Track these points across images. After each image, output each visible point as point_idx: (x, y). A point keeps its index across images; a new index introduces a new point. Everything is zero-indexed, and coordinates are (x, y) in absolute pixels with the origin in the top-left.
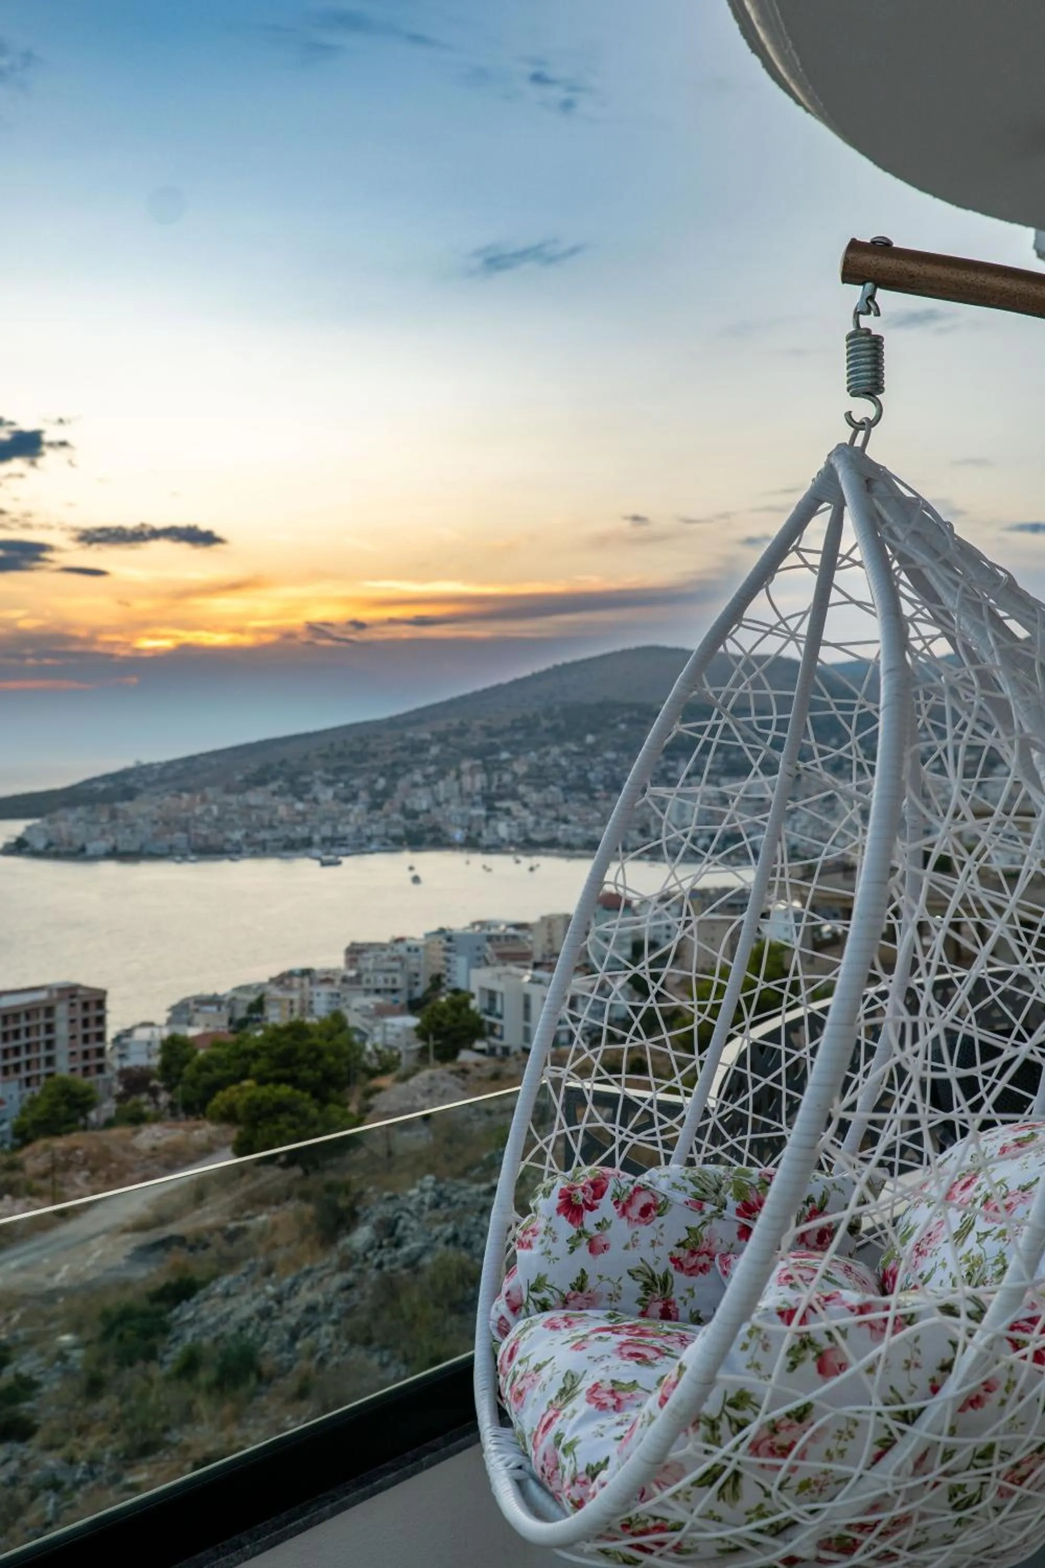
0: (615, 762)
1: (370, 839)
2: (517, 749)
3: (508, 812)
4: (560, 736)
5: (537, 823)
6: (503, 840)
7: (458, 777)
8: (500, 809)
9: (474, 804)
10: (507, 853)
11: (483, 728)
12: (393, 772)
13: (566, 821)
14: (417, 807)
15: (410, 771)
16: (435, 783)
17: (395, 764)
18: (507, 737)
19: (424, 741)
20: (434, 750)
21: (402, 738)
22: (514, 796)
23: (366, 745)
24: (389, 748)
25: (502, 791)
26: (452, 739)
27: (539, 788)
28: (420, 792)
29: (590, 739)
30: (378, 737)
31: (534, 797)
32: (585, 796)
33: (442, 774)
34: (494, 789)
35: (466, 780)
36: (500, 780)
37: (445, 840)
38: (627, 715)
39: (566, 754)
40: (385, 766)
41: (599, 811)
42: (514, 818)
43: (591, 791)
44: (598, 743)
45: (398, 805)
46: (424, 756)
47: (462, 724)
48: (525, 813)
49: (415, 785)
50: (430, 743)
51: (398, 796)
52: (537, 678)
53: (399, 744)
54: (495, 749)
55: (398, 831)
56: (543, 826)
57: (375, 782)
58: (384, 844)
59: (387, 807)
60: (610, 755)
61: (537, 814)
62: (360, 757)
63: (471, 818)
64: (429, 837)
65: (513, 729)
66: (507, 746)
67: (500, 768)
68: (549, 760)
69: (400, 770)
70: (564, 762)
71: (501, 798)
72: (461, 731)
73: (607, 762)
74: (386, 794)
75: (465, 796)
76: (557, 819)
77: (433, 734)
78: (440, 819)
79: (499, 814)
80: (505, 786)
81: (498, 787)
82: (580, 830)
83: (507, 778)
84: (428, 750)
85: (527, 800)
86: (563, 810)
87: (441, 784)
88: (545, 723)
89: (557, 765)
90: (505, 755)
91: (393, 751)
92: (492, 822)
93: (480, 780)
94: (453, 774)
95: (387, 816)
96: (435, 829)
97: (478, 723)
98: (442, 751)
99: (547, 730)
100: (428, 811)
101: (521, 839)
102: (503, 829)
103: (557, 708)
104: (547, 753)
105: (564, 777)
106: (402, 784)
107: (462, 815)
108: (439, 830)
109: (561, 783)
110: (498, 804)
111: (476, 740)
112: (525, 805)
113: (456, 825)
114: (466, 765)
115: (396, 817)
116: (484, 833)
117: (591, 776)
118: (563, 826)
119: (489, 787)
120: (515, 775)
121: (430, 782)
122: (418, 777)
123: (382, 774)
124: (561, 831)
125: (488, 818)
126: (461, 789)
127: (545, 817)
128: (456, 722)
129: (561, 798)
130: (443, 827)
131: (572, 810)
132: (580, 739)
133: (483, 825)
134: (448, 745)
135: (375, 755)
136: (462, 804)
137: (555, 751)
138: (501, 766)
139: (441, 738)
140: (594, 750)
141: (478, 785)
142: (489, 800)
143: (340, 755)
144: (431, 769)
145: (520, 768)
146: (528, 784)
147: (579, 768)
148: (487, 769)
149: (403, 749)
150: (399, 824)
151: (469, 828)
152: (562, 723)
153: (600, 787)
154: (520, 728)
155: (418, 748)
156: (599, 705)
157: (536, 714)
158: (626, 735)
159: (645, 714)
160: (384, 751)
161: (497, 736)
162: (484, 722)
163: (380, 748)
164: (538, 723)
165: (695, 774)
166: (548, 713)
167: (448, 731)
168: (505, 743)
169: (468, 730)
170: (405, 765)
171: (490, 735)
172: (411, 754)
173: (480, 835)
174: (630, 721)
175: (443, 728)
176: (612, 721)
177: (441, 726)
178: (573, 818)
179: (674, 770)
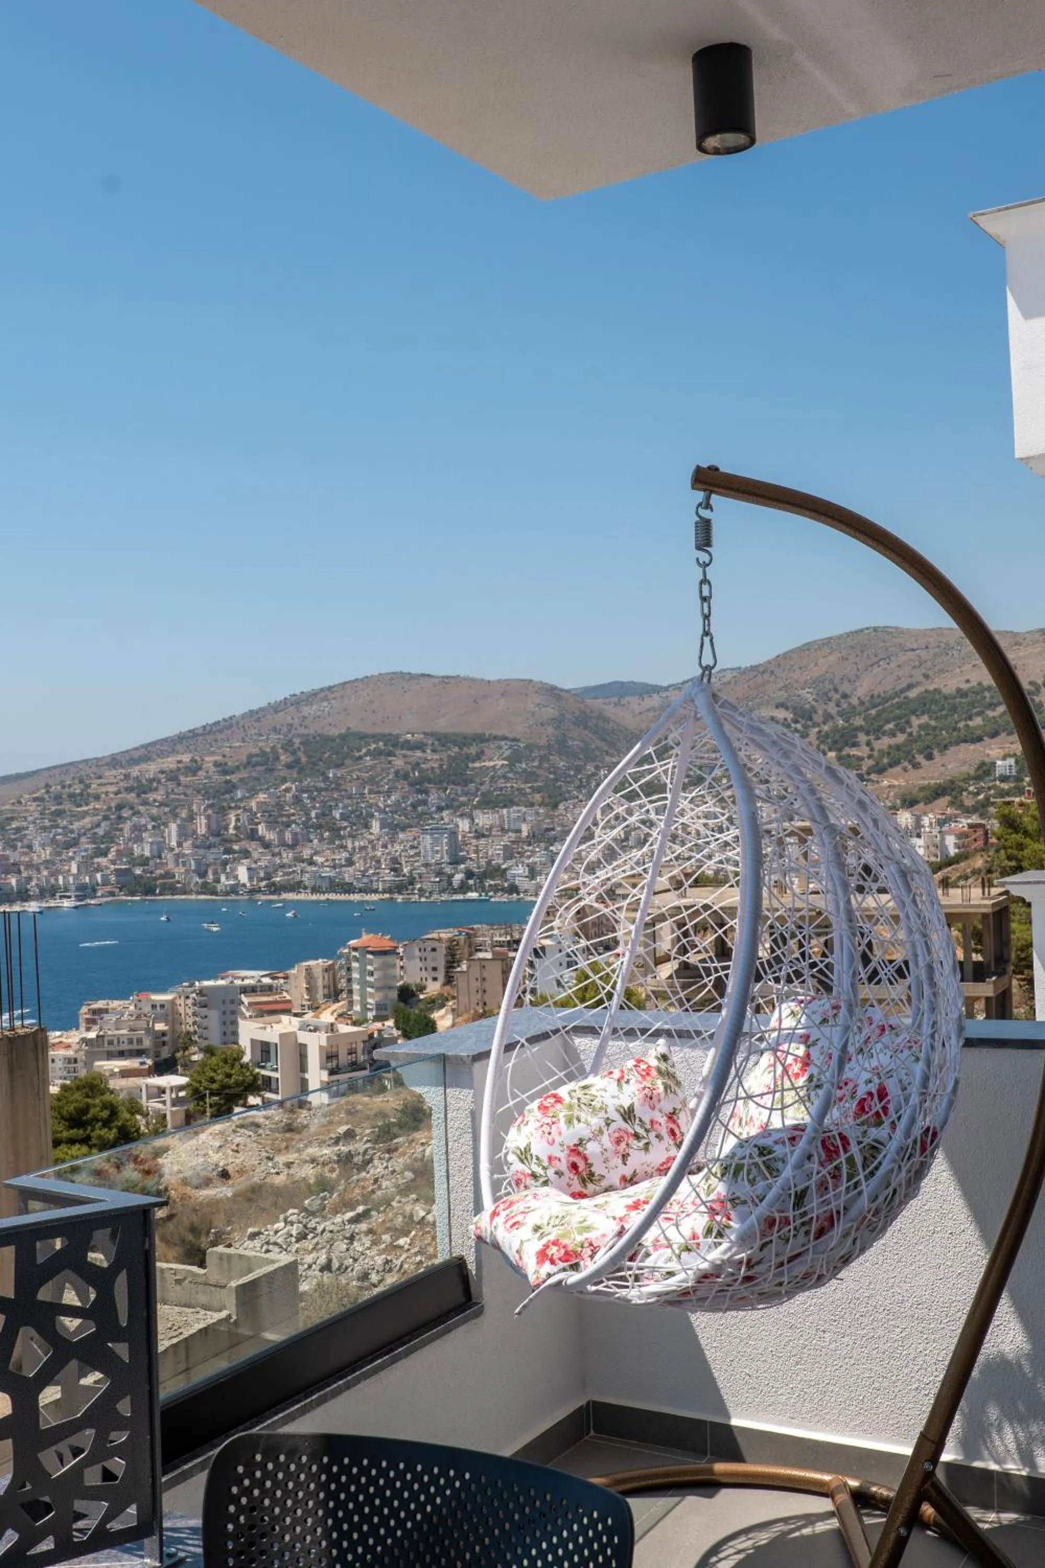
0: (361, 797)
2: (254, 786)
3: (247, 854)
4: (300, 771)
5: (282, 866)
6: (243, 885)
7: (191, 819)
8: (238, 852)
9: (209, 848)
11: (217, 764)
12: (117, 815)
14: (146, 853)
15: (136, 813)
16: (166, 826)
17: (120, 807)
18: (243, 774)
19: (152, 780)
20: (164, 790)
21: (127, 777)
22: (254, 837)
23: (88, 786)
24: (113, 789)
26: (182, 778)
27: (280, 828)
28: (149, 836)
29: (333, 773)
30: (100, 777)
32: (330, 835)
34: (230, 831)
35: (200, 821)
36: (237, 820)
38: (374, 746)
41: (345, 848)
42: (254, 861)
43: (336, 831)
44: (342, 777)
45: (125, 851)
46: (152, 797)
47: (193, 760)
48: (266, 855)
49: (144, 829)
50: (159, 782)
51: (124, 840)
52: (272, 708)
53: (123, 784)
54: (230, 787)
56: (287, 869)
60: (357, 790)
61: (280, 855)
62: (80, 799)
63: (207, 863)
65: (249, 763)
66: (243, 783)
67: (237, 808)
68: (290, 797)
69: (126, 813)
70: (306, 798)
71: (239, 840)
72: (194, 768)
73: (353, 797)
74: (110, 839)
75: (200, 839)
76: (301, 861)
77: (161, 772)
78: (172, 865)
79: (237, 857)
80: (243, 826)
81: (235, 828)
82: (326, 872)
83: (245, 818)
84: (156, 789)
85: (267, 840)
86: (308, 851)
87: (172, 827)
88: (285, 758)
89: (299, 802)
90: (241, 794)
91: (116, 794)
92: (230, 867)
94: (185, 815)
95: (113, 864)
96: (168, 876)
97: (211, 759)
98: (172, 790)
99: (289, 766)
100: (159, 857)
101: (262, 884)
102: (242, 874)
103: (297, 741)
104: (288, 790)
105: (307, 815)
106: (128, 828)
107: (197, 860)
108: (172, 877)
110: (236, 847)
111: (211, 778)
112: (266, 847)
113: (190, 872)
116: (222, 879)
117: (337, 813)
119: (225, 828)
121: (159, 824)
122: (146, 820)
123: (105, 819)
124: (305, 874)
125: (225, 863)
126: (194, 832)
127: (287, 859)
128: (186, 758)
129: (305, 838)
130: (176, 873)
131: (317, 850)
132: (322, 773)
133: (220, 870)
134: (179, 785)
135: (97, 798)
136: (197, 847)
137: (297, 787)
139: (173, 776)
140: (339, 785)
141: (213, 827)
142: (226, 843)
143: (58, 799)
144: (161, 811)
146: (268, 824)
147: (323, 804)
149: (129, 790)
151: (205, 874)
152: (303, 757)
153: (346, 824)
154: (258, 764)
155: (143, 788)
156: (343, 737)
157: (273, 748)
158: (373, 767)
159: (393, 743)
160: (107, 793)
161: (233, 773)
162: (218, 758)
163: (103, 789)
164: (277, 758)
165: (447, 807)
166: (287, 745)
167: (179, 769)
168: (241, 780)
169: (200, 768)
170: (132, 808)
171: (225, 772)
172: (138, 796)
173: (218, 881)
174: (376, 754)
175: (173, 766)
176: (357, 755)
177: (169, 763)
178: (319, 859)
179: (425, 802)
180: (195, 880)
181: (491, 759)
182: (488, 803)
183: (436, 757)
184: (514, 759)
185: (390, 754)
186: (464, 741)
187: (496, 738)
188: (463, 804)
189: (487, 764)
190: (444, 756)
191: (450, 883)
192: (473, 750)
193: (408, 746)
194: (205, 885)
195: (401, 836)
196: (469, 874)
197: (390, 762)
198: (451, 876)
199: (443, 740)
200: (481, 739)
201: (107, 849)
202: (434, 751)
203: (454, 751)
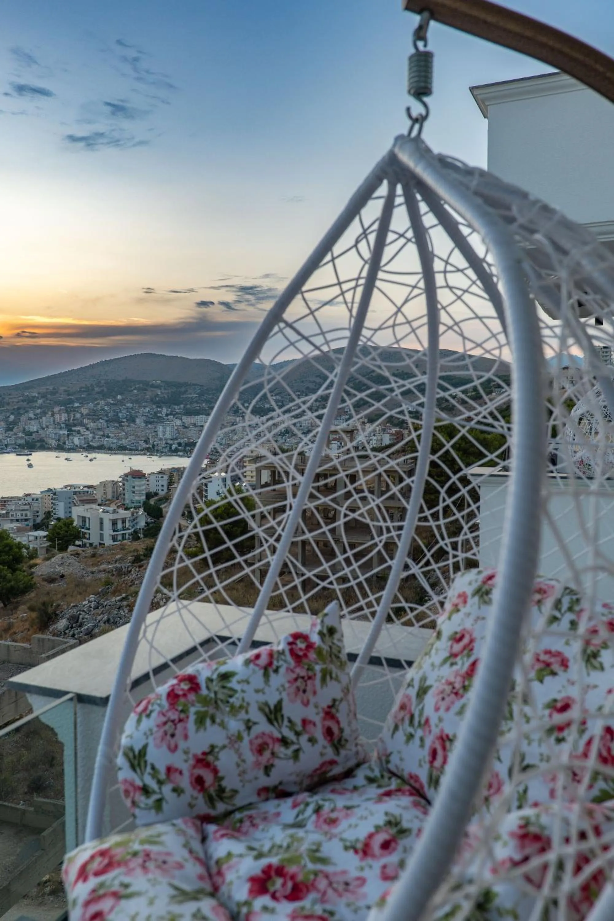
0: (132, 408)
1: (6, 446)
2: (83, 402)
3: (79, 432)
4: (104, 396)
5: (94, 438)
6: (77, 446)
7: (53, 415)
8: (75, 431)
9: (61, 429)
10: (79, 452)
11: (65, 391)
12: (18, 412)
13: (108, 437)
14: (31, 430)
15: (27, 412)
16: (41, 418)
17: (19, 409)
18: (77, 396)
19: (35, 397)
20: (40, 402)
21: (23, 395)
22: (82, 424)
24: (16, 400)
25: (75, 422)
26: (49, 396)
27: (94, 421)
28: (33, 422)
29: (119, 397)
30: (10, 395)
31: (92, 425)
32: (117, 425)
33: (44, 413)
34: (71, 421)
35: (57, 416)
36: (74, 416)
37: (46, 446)
38: (137, 386)
39: (107, 404)
40: (14, 409)
41: (124, 431)
42: (82, 435)
43: (120, 422)
44: (123, 399)
45: (21, 429)
46: (34, 405)
47: (54, 389)
48: (88, 433)
49: (30, 419)
50: (38, 398)
51: (21, 425)
52: (92, 366)
53: (21, 398)
54: (71, 402)
55: (22, 442)
56: (97, 439)
57: (9, 417)
58: (15, 449)
59: (15, 430)
60: (130, 405)
61: (94, 433)
63: (60, 436)
64: (38, 444)
65: (80, 391)
66: (78, 400)
67: (74, 411)
68: (99, 407)
69: (22, 411)
70: (106, 408)
71: (75, 425)
72: (53, 393)
73: (128, 408)
74: (15, 423)
75: (57, 425)
76: (103, 436)
77: (39, 393)
78: (43, 436)
79: (74, 433)
80: (77, 419)
81: (73, 420)
82: (115, 441)
83: (78, 416)
84: (37, 401)
85: (88, 426)
86: (107, 432)
87: (44, 418)
88: (97, 389)
89: (103, 410)
90: (77, 405)
91: (18, 402)
92: (71, 437)
93: (64, 416)
94: (50, 413)
95: (16, 434)
96: (42, 440)
97: (62, 388)
98: (44, 402)
99: (98, 393)
100: (37, 432)
101: (85, 446)
102: (76, 441)
103: (102, 382)
104: (98, 404)
105: (107, 415)
106: (23, 418)
107: (55, 434)
108: (44, 441)
109: (105, 418)
110: (73, 428)
111: (62, 397)
112: (87, 429)
113: (52, 439)
114: (56, 409)
115: (20, 434)
116: (67, 443)
117: (120, 415)
118: (107, 439)
119: (69, 420)
120: (82, 414)
121: (37, 417)
122: (31, 415)
123: (12, 414)
124: (106, 442)
125: (68, 435)
126: (54, 421)
127: (97, 435)
128: (51, 388)
129: (105, 426)
130: (45, 439)
131: (111, 431)
132: (115, 397)
133: (66, 439)
134: (47, 399)
135: (8, 404)
136: (55, 428)
137: (102, 402)
138: (75, 410)
139: (44, 396)
140: (121, 403)
141: (63, 419)
142: (69, 427)
144: (39, 411)
145: (85, 411)
146: (89, 419)
147: (114, 411)
148: (67, 412)
149: (23, 401)
150: (22, 439)
151: (59, 440)
152: (105, 390)
153: (125, 420)
154: (84, 391)
155: (31, 400)
156: (123, 381)
157: (92, 385)
158: (137, 395)
159: (146, 386)
160: (13, 402)
161: (72, 395)
162: (65, 388)
163: (11, 400)
164: (93, 390)
165: (171, 414)
166: (98, 384)
167: (47, 392)
168: (76, 399)
169: (57, 392)
170: (24, 409)
171: (69, 395)
172: (28, 403)
173: (65, 443)
174: (138, 389)
175: (45, 391)
176: (130, 389)
177: (43, 389)
178: (112, 435)
179: (160, 412)
180: (54, 443)
181: (191, 394)
182: (189, 413)
183: (166, 391)
184: (201, 395)
185: (146, 390)
186: (179, 385)
187: (194, 385)
188: (177, 413)
189: (189, 396)
190: (170, 391)
191: (171, 448)
192: (183, 389)
193: (153, 386)
194: (59, 445)
195: (149, 426)
196: (180, 444)
197: (145, 393)
198: (171, 445)
199: (169, 384)
200: (186, 384)
201: (13, 427)
202: (165, 389)
203: (174, 389)
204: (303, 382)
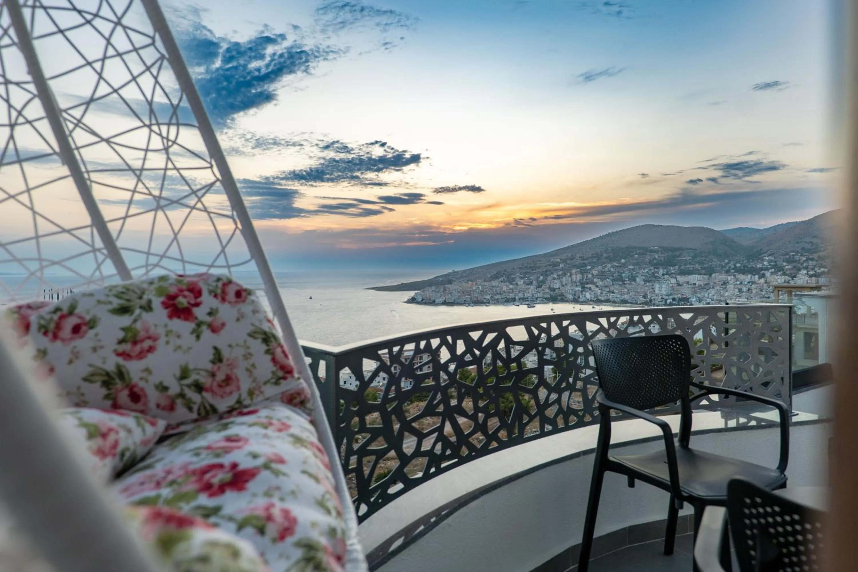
0: (633, 270)
1: (537, 299)
2: (594, 265)
3: (590, 289)
4: (610, 260)
5: (602, 293)
6: (588, 299)
7: (571, 276)
8: (587, 288)
9: (577, 286)
10: (590, 304)
11: (581, 257)
12: (546, 274)
13: (613, 292)
14: (555, 287)
15: (552, 273)
16: (562, 278)
17: (546, 271)
18: (590, 260)
19: (558, 262)
20: (562, 266)
21: (549, 261)
22: (593, 283)
24: (545, 265)
25: (588, 281)
26: (568, 261)
27: (602, 280)
28: (556, 281)
29: (623, 261)
31: (600, 283)
32: (621, 283)
33: (565, 274)
34: (584, 280)
35: (574, 277)
36: (587, 277)
37: (565, 299)
38: (638, 252)
39: (613, 267)
40: (543, 272)
41: (626, 288)
42: (593, 291)
43: (623, 281)
44: (626, 262)
45: (548, 286)
46: (557, 268)
47: (572, 256)
48: (597, 289)
49: (554, 279)
50: (560, 263)
51: (548, 283)
52: (602, 237)
53: (548, 263)
54: (585, 265)
55: (548, 296)
56: (604, 294)
57: (539, 277)
58: (542, 301)
59: (543, 287)
60: (631, 267)
61: (602, 289)
62: (532, 269)
63: (575, 291)
64: (559, 298)
65: (592, 257)
66: (590, 264)
67: (587, 272)
68: (606, 269)
69: (548, 273)
70: (612, 270)
71: (587, 283)
73: (630, 269)
74: (543, 282)
75: (574, 283)
76: (609, 292)
77: (561, 260)
78: (563, 292)
79: (586, 289)
80: (589, 279)
81: (586, 279)
82: (619, 296)
83: (590, 276)
84: (559, 265)
85: (598, 284)
86: (612, 288)
87: (564, 278)
88: (605, 255)
89: (610, 271)
90: (589, 267)
91: (546, 266)
92: (584, 293)
93: (579, 277)
94: (569, 274)
95: (543, 290)
96: (562, 295)
97: (578, 255)
98: (564, 266)
99: (606, 258)
100: (559, 288)
101: (595, 299)
102: (588, 296)
103: (610, 249)
104: (606, 267)
105: (612, 276)
106: (549, 278)
107: (572, 290)
108: (563, 295)
109: (611, 278)
110: (586, 286)
111: (578, 262)
112: (597, 286)
113: (570, 294)
114: (574, 271)
115: (547, 290)
116: (581, 297)
117: (623, 275)
118: (612, 294)
119: (583, 279)
120: (593, 275)
121: (559, 277)
122: (555, 276)
123: (542, 275)
124: (611, 296)
125: (582, 291)
126: (572, 280)
127: (604, 291)
128: (570, 255)
129: (611, 284)
130: (565, 294)
131: (616, 288)
132: (619, 261)
133: (580, 294)
134: (567, 264)
135: (539, 268)
136: (572, 286)
137: (609, 265)
138: (587, 271)
139: (564, 261)
140: (624, 265)
141: (578, 279)
142: (583, 285)
144: (560, 273)
145: (595, 272)
146: (598, 278)
147: (619, 272)
148: (582, 273)
149: (550, 265)
150: (548, 294)
151: (575, 295)
152: (612, 255)
153: (627, 279)
154: (595, 257)
155: (555, 265)
156: (627, 248)
157: (601, 252)
158: (637, 259)
159: (645, 251)
160: (542, 266)
161: (586, 260)
162: (581, 255)
163: (541, 265)
164: (602, 255)
165: (666, 274)
166: (606, 251)
167: (567, 259)
168: (589, 263)
169: (574, 258)
170: (550, 271)
171: (583, 260)
172: (553, 267)
173: (579, 297)
174: (639, 254)
175: (565, 257)
176: (632, 254)
177: (564, 256)
178: (616, 291)
179: (657, 272)
180: (571, 297)
181: (685, 257)
182: (683, 273)
183: (662, 255)
184: (695, 257)
185: (645, 254)
186: (674, 250)
187: (687, 249)
188: (673, 273)
189: (683, 258)
190: (666, 255)
191: (666, 302)
192: (678, 253)
193: (651, 251)
195: (648, 284)
196: (674, 299)
197: (644, 257)
198: (666, 300)
199: (665, 249)
200: (680, 249)
201: (542, 285)
202: (662, 253)
203: (670, 253)
204: (798, 243)
